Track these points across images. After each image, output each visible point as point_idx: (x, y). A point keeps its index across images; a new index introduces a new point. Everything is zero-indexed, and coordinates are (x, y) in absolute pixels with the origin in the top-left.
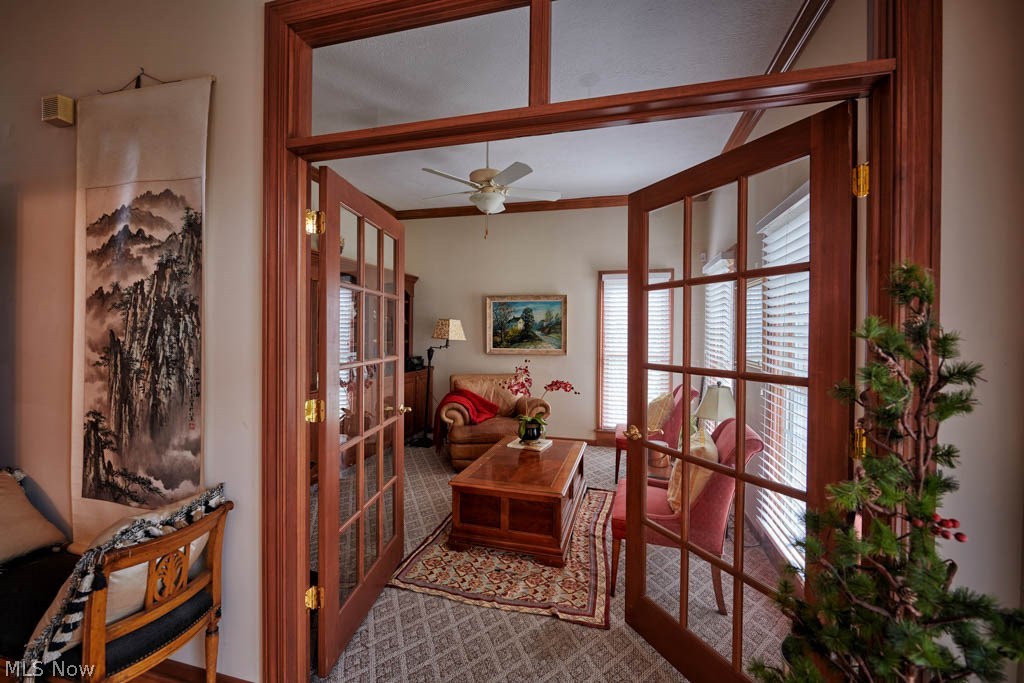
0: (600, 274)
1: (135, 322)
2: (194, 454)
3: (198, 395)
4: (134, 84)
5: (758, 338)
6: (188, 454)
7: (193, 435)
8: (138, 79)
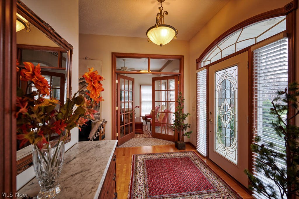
0: (141, 85)
1: (87, 96)
2: (99, 115)
3: (99, 106)
4: (85, 59)
5: (168, 100)
6: (98, 116)
7: (98, 113)
8: (86, 58)
